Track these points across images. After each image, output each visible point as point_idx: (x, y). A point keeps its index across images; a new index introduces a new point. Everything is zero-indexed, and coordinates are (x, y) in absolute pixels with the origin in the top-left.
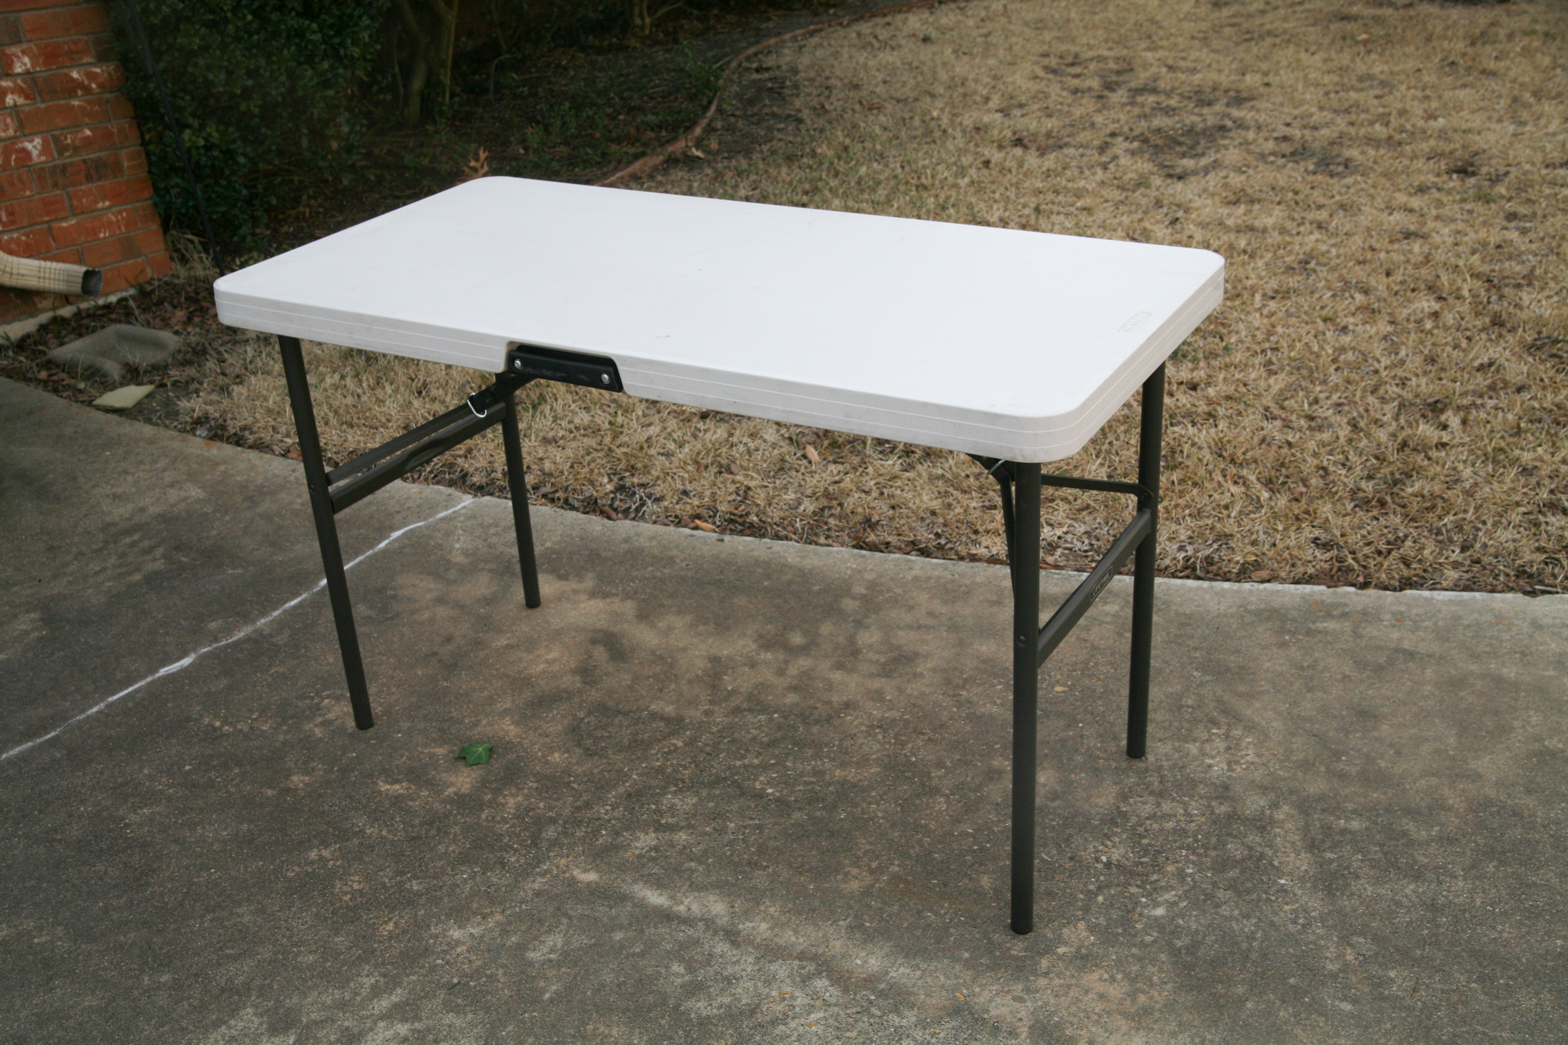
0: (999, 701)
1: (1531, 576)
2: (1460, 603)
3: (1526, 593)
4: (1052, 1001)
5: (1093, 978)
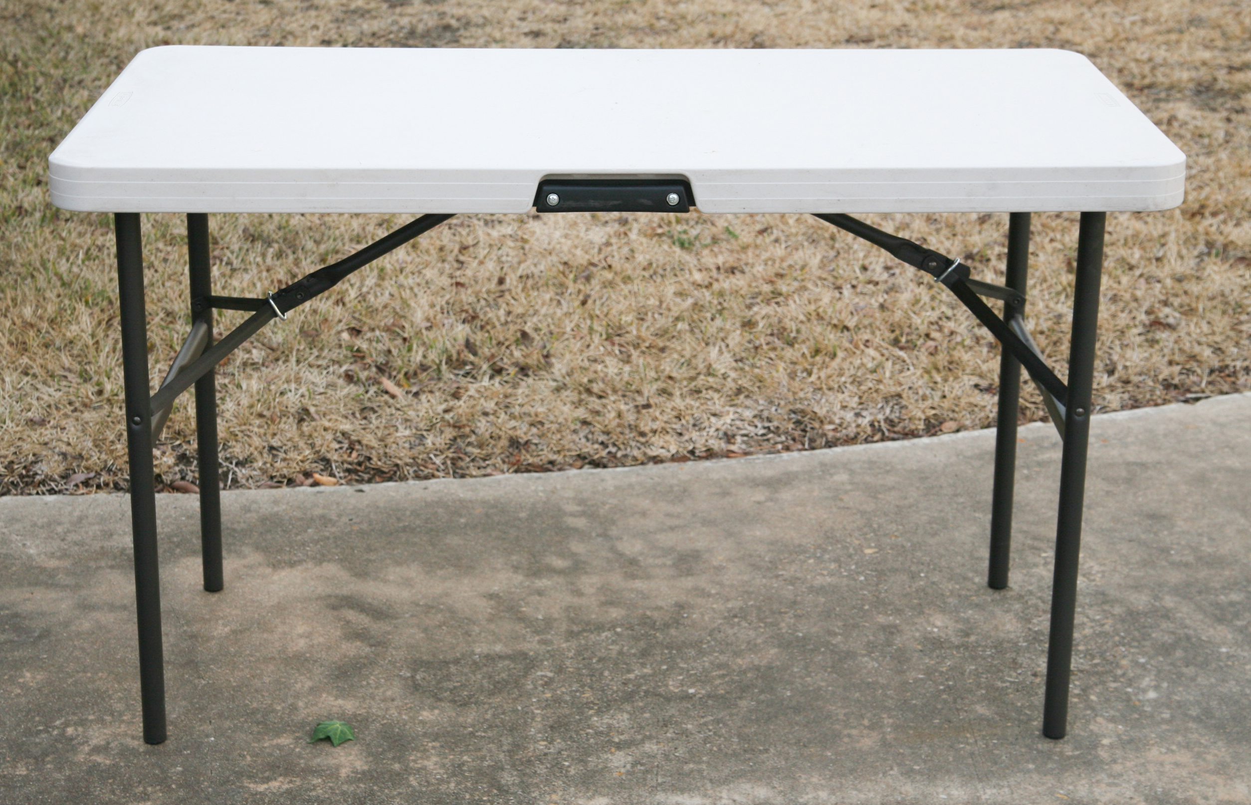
0: (825, 572)
1: (1176, 387)
2: (1140, 419)
3: (1186, 401)
4: (1142, 778)
5: (1154, 753)
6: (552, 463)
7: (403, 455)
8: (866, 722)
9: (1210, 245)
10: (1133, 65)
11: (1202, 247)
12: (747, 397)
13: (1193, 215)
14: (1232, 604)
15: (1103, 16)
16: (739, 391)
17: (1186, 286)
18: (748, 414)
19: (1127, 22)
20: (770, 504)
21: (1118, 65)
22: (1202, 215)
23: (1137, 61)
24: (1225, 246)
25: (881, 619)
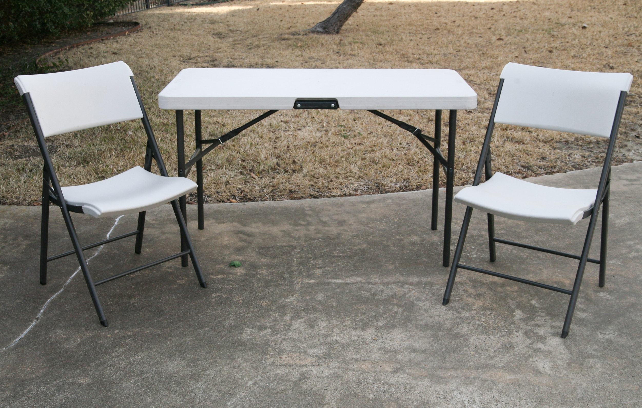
0: (382, 226)
6: (302, 197)
7: (257, 194)
8: (391, 262)
9: (508, 138)
10: (491, 88)
11: (505, 138)
12: (362, 179)
13: (504, 130)
14: (501, 233)
15: (484, 73)
16: (360, 177)
17: (499, 149)
18: (362, 184)
19: (491, 75)
20: (367, 208)
21: (487, 88)
22: (507, 130)
23: (493, 86)
24: (512, 139)
25: (398, 237)
